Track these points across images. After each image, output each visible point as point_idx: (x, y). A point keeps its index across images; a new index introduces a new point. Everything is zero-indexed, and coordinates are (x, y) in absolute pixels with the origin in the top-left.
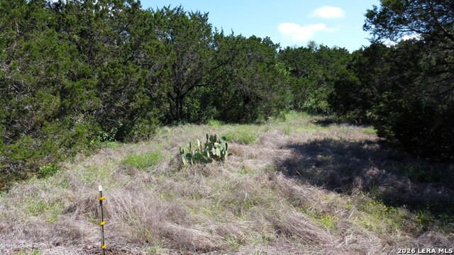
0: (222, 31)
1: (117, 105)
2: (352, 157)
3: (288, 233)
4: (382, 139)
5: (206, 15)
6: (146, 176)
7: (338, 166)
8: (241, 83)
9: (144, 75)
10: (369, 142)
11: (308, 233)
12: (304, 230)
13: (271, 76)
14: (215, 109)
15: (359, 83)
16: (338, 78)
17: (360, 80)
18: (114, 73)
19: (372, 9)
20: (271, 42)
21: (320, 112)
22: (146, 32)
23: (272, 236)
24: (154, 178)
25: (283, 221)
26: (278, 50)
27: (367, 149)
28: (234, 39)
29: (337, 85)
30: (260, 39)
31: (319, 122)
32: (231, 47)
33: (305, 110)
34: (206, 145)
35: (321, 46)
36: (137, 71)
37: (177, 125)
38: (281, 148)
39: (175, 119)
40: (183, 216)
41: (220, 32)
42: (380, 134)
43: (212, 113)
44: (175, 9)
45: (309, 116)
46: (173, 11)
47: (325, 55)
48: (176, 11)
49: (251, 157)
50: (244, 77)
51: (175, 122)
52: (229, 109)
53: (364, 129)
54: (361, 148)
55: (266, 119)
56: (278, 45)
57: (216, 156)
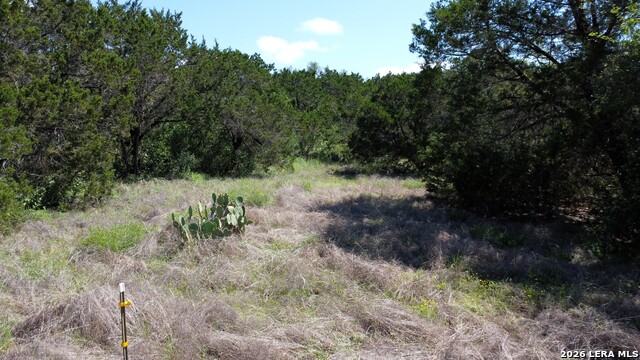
0: (204, 42)
1: (51, 150)
2: (408, 219)
3: (384, 330)
4: (433, 194)
5: (179, 16)
6: (130, 262)
7: (397, 232)
8: (232, 118)
9: (96, 103)
10: (419, 199)
11: (408, 326)
12: (404, 322)
13: (273, 110)
14: (193, 157)
15: (391, 121)
16: (363, 114)
17: (392, 117)
18: (45, 100)
19: (419, 23)
20: (262, 62)
21: (335, 159)
22: (90, 37)
23: (362, 336)
24: (145, 265)
25: (370, 313)
26: (272, 72)
27: (418, 207)
28: (220, 54)
29: (361, 122)
30: (246, 56)
31: (338, 173)
32: (216, 66)
33: (315, 156)
34: (213, 210)
35: (327, 70)
36: (84, 96)
37: (136, 181)
38: (311, 210)
39: (132, 172)
40: (231, 319)
41: (199, 42)
42: (430, 188)
43: (189, 162)
44: (128, 4)
45: (323, 165)
46: (124, 7)
47: (334, 83)
48: (129, 7)
49: (275, 225)
50: (237, 110)
51: (132, 176)
52: (214, 156)
53: (403, 182)
54: (411, 207)
55: (266, 171)
56: (271, 67)
57: (231, 226)
